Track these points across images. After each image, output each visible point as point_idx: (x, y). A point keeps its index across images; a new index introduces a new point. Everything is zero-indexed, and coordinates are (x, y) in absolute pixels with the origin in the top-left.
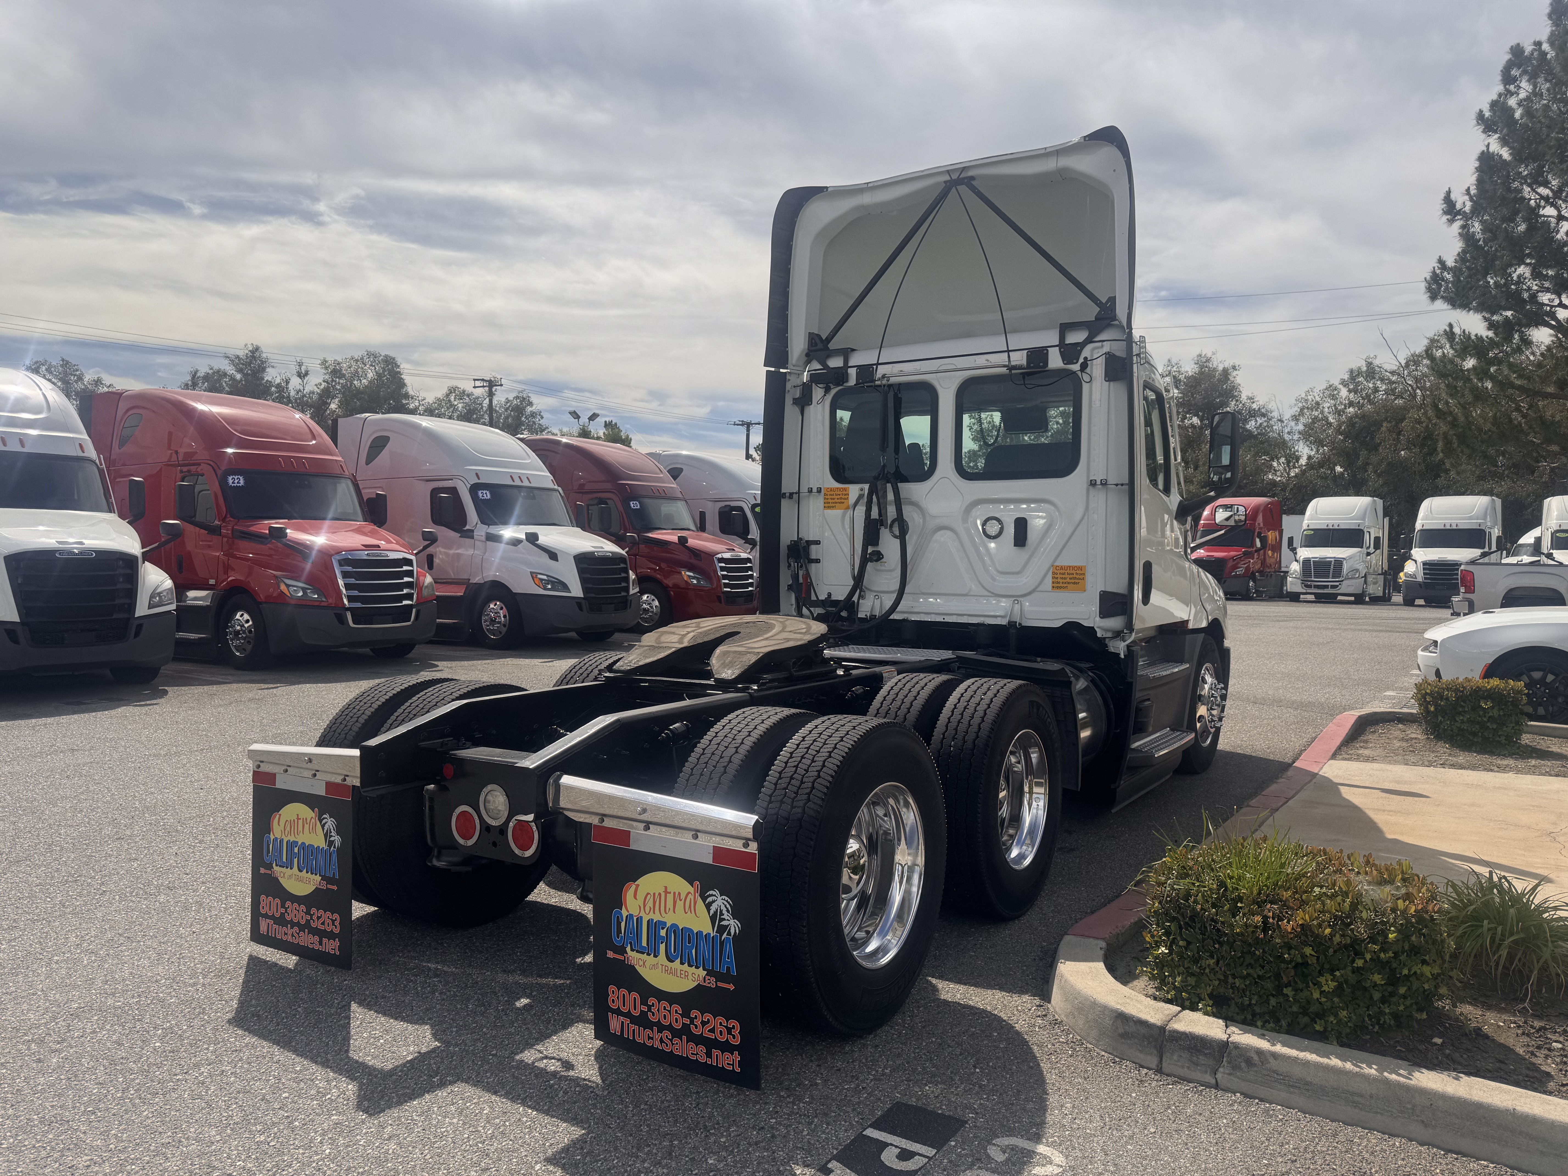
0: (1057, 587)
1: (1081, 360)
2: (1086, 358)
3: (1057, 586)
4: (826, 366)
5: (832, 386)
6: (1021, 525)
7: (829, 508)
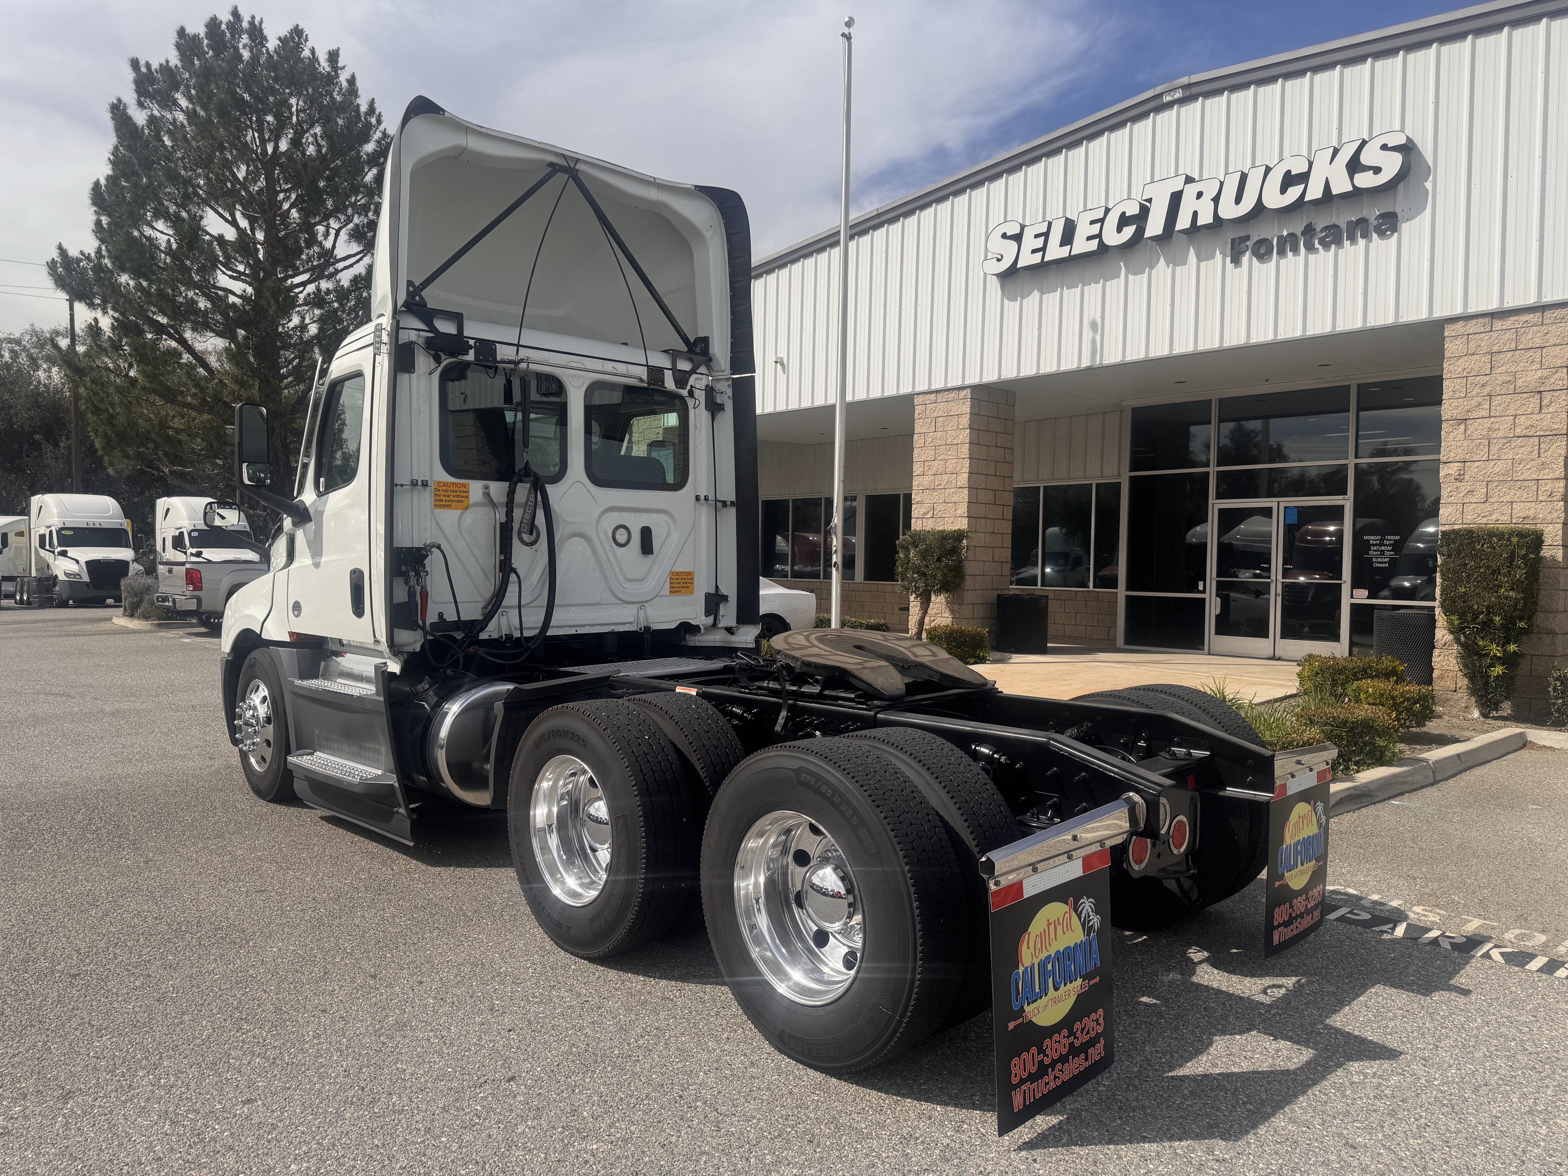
0: (676, 592)
1: (689, 388)
2: (692, 386)
3: (674, 591)
4: (433, 329)
5: (443, 357)
6: (646, 534)
7: (441, 506)
